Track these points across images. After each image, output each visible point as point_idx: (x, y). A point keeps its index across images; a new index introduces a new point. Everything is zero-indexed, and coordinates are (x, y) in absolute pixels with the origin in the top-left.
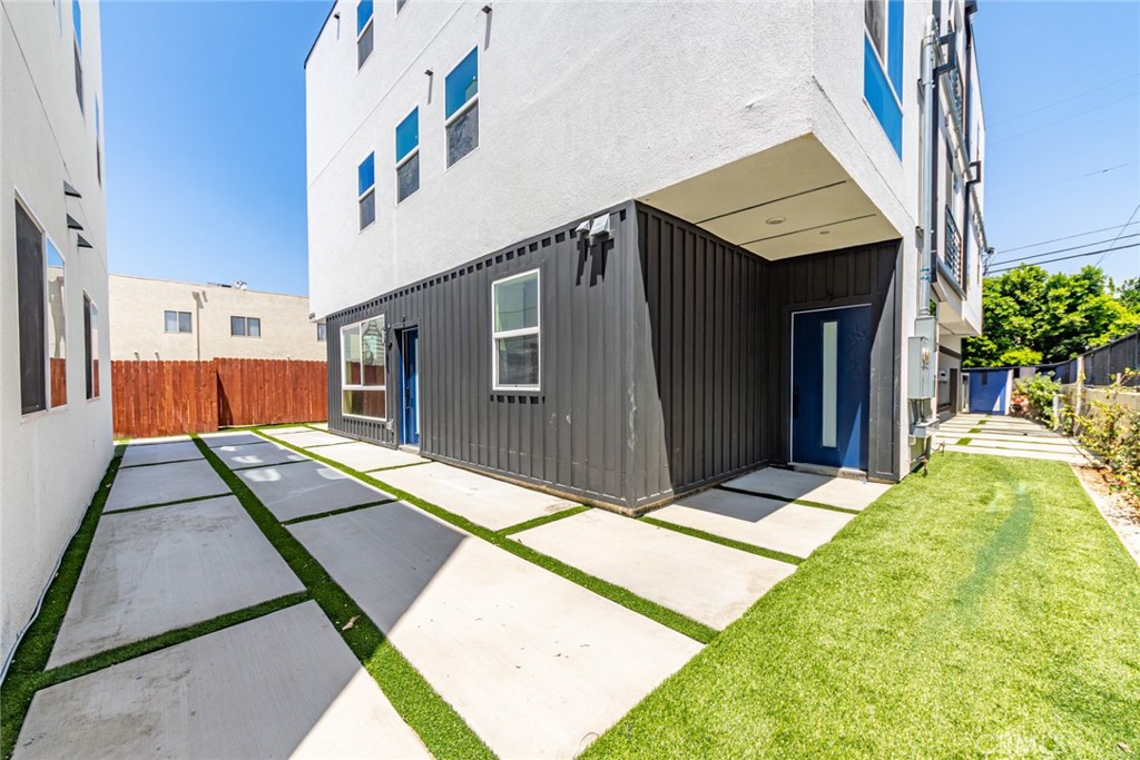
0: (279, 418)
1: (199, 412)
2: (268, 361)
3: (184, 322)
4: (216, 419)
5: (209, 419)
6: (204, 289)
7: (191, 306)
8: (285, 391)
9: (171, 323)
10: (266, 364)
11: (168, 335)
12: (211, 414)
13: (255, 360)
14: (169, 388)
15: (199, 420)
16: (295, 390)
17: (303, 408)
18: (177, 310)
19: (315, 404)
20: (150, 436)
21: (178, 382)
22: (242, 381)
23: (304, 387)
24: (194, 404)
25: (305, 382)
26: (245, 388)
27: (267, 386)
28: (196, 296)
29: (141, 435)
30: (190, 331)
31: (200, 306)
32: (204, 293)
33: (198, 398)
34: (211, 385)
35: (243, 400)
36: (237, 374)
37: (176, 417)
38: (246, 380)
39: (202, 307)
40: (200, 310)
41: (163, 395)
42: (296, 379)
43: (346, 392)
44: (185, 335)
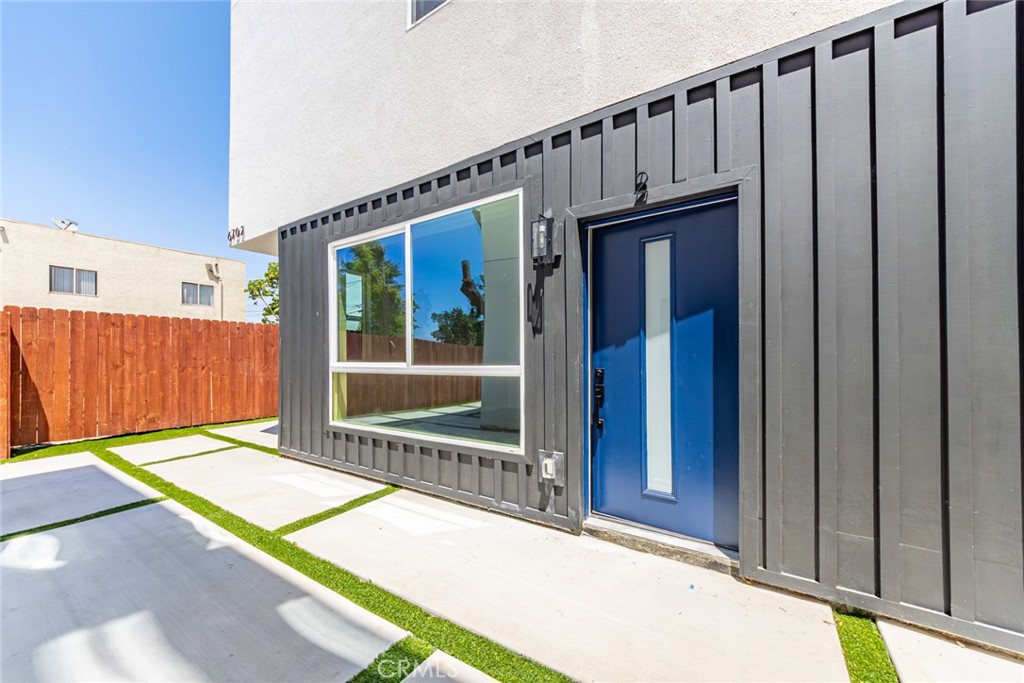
0: (152, 420)
2: (132, 317)
4: (6, 433)
8: (164, 372)
10: (128, 324)
13: (105, 316)
16: (182, 369)
17: (196, 400)
19: (218, 392)
22: (73, 354)
23: (200, 363)
25: (201, 354)
26: (80, 367)
27: (127, 362)
35: (74, 391)
36: (62, 341)
38: (82, 351)
42: (185, 352)
43: (338, 375)
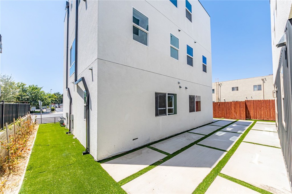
1: (240, 114)
3: (259, 87)
4: (245, 116)
5: (243, 116)
6: (265, 77)
7: (261, 83)
9: (255, 88)
11: (254, 92)
12: (244, 115)
14: (233, 108)
15: (240, 116)
18: (257, 85)
20: (229, 119)
21: (235, 107)
22: (253, 106)
24: (239, 112)
28: (263, 80)
29: (227, 118)
30: (261, 90)
31: (264, 82)
32: (265, 79)
33: (240, 111)
34: (243, 108)
35: (254, 112)
36: (252, 104)
37: (234, 115)
38: (255, 106)
39: (265, 83)
40: (264, 83)
41: (232, 109)
44: (259, 91)
